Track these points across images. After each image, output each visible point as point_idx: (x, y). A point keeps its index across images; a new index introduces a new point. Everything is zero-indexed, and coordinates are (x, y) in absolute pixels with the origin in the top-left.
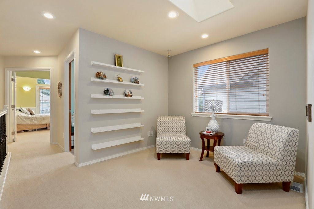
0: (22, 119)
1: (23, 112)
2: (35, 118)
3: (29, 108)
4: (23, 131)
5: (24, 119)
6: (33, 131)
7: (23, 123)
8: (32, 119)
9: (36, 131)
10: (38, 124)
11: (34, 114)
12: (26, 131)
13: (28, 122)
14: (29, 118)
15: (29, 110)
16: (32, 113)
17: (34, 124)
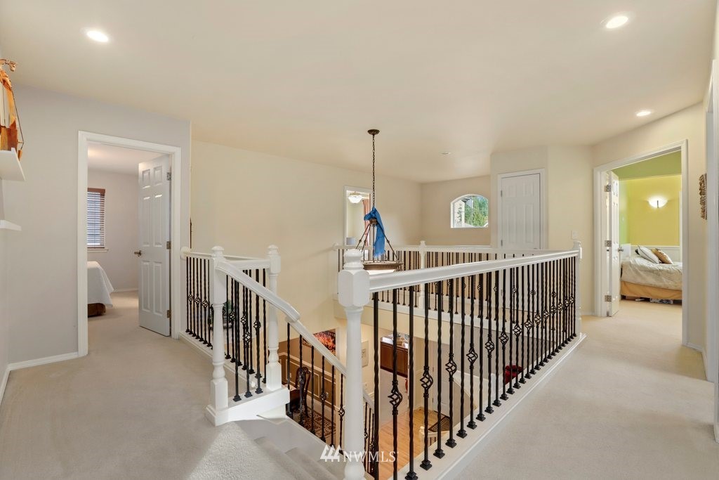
0: (636, 272)
1: (642, 257)
2: (667, 272)
3: (657, 247)
4: (641, 298)
5: (642, 273)
6: (662, 302)
7: (639, 280)
8: (659, 275)
9: (669, 304)
10: (673, 288)
11: (667, 263)
12: (647, 300)
13: (651, 280)
14: (651, 271)
15: (657, 253)
16: (663, 259)
17: (663, 286)
